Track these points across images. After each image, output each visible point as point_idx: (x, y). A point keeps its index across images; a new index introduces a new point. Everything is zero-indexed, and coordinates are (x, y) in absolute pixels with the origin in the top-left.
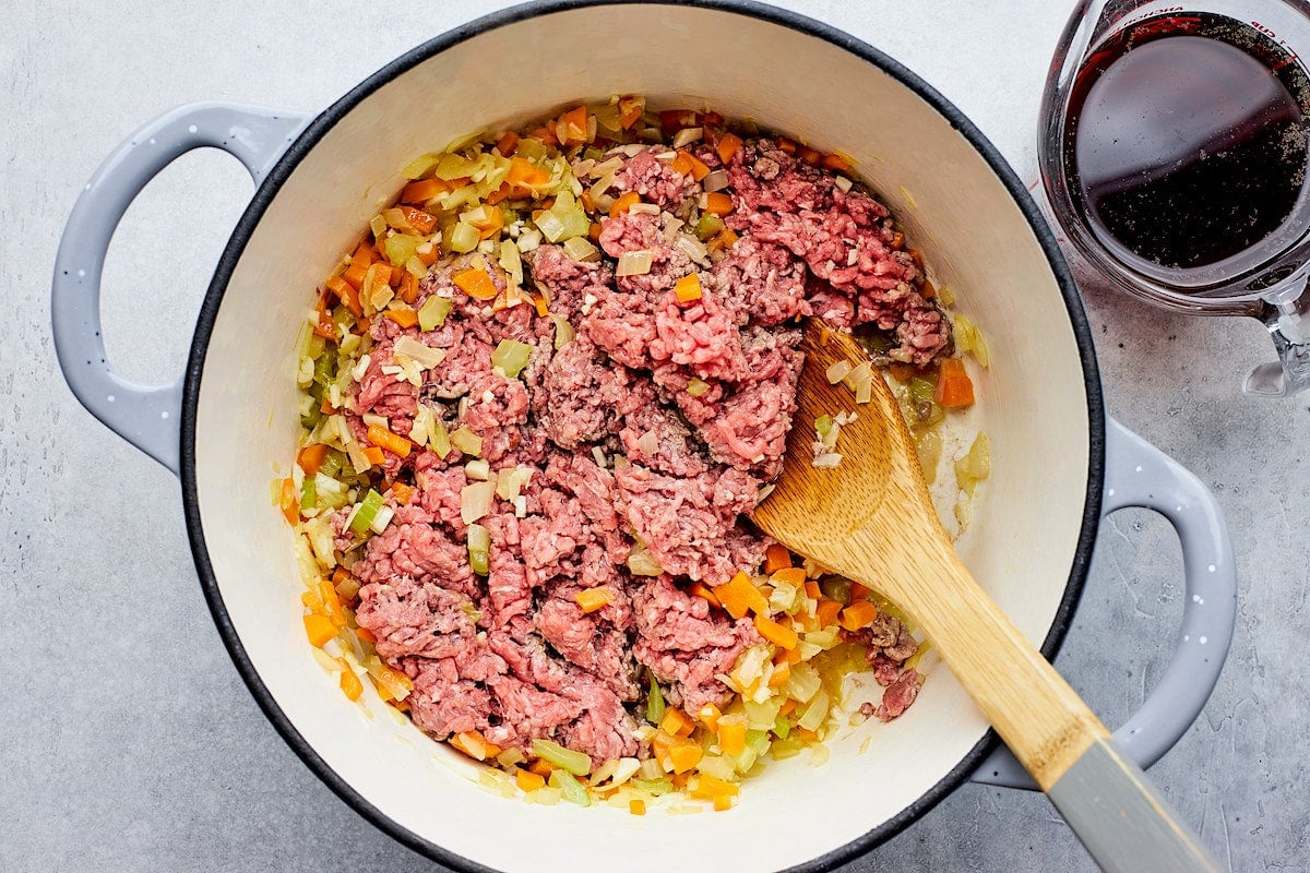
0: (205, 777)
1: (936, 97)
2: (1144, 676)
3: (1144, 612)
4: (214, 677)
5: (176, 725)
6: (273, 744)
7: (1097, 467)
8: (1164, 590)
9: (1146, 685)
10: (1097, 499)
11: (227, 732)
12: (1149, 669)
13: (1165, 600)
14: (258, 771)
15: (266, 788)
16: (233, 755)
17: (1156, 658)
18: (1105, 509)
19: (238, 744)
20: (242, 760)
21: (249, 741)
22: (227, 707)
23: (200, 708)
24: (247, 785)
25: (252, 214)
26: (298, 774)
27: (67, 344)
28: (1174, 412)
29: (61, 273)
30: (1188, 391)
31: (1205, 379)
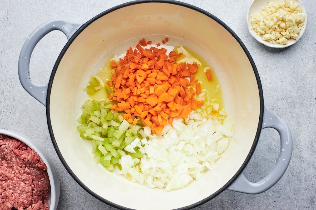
2: (275, 162)
3: (276, 147)
18: (263, 127)
27: (21, 74)
28: (283, 99)
29: (21, 57)
30: (286, 94)
31: (290, 91)
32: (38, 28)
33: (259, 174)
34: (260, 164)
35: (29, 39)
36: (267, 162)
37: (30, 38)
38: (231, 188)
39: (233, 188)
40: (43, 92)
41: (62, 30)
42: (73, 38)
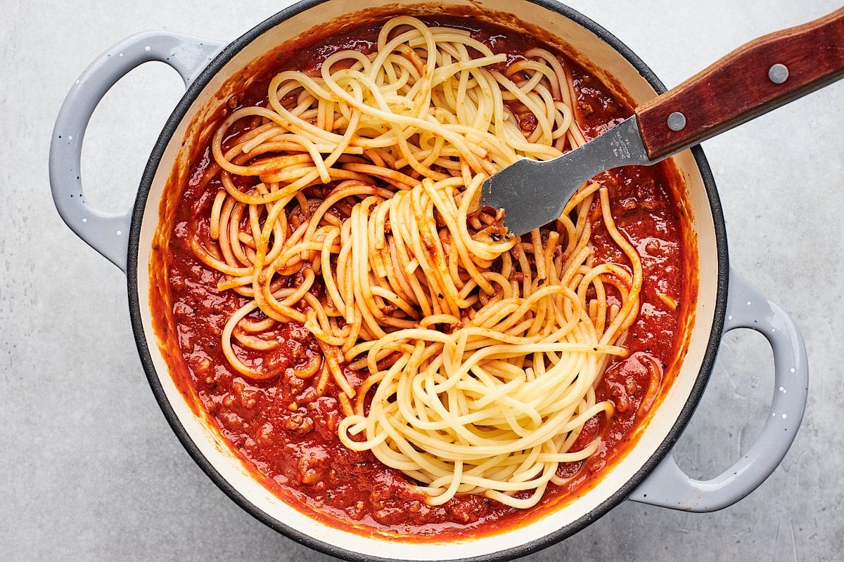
0: (130, 502)
1: (631, 55)
2: (740, 436)
3: (740, 395)
4: (135, 437)
5: (111, 468)
6: (174, 481)
7: (722, 300)
8: (753, 380)
9: (741, 442)
10: (720, 322)
11: (144, 473)
12: (744, 432)
13: (753, 387)
14: (164, 498)
15: (169, 510)
16: (148, 488)
17: (748, 424)
18: (726, 328)
19: (151, 481)
20: (153, 491)
21: (158, 479)
22: (144, 457)
23: (126, 457)
24: (157, 507)
25: (183, 105)
26: (190, 500)
27: (58, 182)
28: (759, 265)
29: (57, 137)
30: (768, 252)
31: (779, 244)
32: (103, 54)
33: (694, 468)
34: (699, 442)
35: (78, 84)
36: (716, 436)
37: (83, 82)
38: (638, 495)
39: (645, 495)
40: (119, 233)
41: (170, 61)
42: (200, 82)
